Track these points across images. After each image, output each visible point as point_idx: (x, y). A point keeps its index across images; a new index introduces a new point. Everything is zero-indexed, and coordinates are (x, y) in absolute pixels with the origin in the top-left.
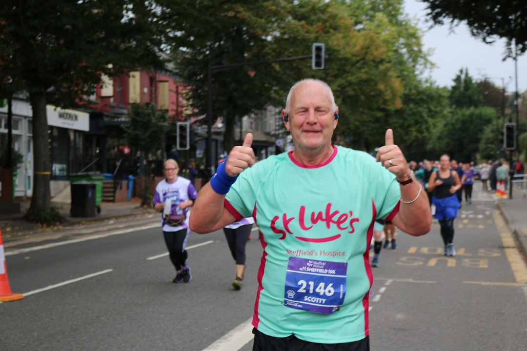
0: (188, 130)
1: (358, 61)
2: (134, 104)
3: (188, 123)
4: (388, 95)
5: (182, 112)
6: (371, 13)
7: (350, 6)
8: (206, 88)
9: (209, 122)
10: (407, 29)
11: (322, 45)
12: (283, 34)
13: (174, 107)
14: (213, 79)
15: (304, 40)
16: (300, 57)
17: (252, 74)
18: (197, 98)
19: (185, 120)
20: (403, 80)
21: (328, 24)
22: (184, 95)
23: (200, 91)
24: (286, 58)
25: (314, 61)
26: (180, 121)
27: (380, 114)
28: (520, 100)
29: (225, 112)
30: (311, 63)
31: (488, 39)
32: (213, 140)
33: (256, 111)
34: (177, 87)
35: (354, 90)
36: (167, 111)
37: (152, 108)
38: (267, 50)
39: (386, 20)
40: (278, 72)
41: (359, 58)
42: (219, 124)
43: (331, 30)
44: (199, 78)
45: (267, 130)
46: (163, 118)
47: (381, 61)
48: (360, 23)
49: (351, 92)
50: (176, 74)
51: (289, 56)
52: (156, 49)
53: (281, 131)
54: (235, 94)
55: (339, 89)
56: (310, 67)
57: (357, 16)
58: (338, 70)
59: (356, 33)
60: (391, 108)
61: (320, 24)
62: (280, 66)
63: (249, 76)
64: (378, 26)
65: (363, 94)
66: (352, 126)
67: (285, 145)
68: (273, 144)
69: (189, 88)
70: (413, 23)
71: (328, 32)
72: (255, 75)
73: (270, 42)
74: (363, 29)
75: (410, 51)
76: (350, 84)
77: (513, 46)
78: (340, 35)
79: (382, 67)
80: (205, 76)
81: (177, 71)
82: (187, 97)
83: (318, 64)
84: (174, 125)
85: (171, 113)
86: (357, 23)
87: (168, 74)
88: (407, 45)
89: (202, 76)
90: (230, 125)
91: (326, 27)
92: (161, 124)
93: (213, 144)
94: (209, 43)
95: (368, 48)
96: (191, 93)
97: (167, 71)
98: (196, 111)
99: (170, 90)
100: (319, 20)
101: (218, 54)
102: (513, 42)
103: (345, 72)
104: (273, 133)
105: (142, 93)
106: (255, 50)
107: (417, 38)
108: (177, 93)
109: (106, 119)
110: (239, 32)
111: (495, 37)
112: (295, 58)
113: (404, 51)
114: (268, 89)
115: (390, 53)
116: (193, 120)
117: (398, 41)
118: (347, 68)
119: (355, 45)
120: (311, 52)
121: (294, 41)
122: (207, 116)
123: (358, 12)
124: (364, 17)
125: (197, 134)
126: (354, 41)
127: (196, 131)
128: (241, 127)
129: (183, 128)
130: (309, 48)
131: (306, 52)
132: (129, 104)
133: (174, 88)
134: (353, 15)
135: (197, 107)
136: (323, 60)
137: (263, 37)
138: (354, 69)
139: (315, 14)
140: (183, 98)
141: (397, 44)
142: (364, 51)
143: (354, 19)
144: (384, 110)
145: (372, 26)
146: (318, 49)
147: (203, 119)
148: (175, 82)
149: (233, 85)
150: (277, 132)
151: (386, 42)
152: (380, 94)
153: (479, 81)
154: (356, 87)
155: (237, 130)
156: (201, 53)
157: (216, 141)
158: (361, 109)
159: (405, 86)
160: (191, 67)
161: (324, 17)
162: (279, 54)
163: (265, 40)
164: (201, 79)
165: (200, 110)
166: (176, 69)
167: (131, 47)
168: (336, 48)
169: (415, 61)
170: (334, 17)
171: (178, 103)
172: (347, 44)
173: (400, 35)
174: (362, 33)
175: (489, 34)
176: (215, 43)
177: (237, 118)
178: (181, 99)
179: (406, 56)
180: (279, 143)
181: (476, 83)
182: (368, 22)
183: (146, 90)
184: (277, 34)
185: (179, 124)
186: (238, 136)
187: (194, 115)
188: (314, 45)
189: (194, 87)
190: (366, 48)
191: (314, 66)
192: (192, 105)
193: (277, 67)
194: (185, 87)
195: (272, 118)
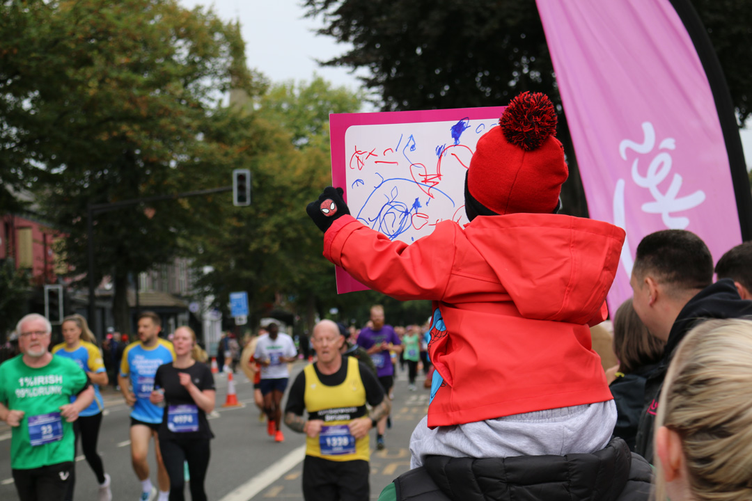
0: (61, 296)
1: (301, 191)
3: (60, 288)
5: (52, 271)
6: (318, 122)
7: (287, 113)
8: (85, 236)
9: (92, 283)
11: (246, 172)
12: (193, 158)
13: (41, 265)
14: (95, 223)
15: (221, 166)
16: (216, 189)
17: (150, 213)
18: (74, 251)
19: (57, 283)
21: (254, 143)
22: (55, 247)
23: (77, 241)
24: (197, 192)
25: (235, 194)
26: (49, 283)
29: (113, 268)
30: (232, 197)
32: (98, 308)
33: (159, 266)
34: (44, 236)
35: (296, 230)
36: (30, 270)
37: (8, 268)
38: (170, 180)
40: (187, 211)
41: (301, 186)
42: (107, 286)
43: (259, 151)
44: (74, 221)
45: (177, 290)
46: (24, 281)
48: (303, 136)
49: (291, 234)
50: (43, 217)
51: (202, 189)
52: (10, 188)
53: (196, 291)
54: (127, 243)
55: (275, 230)
56: (231, 202)
57: (297, 127)
58: (274, 203)
59: (297, 150)
61: (243, 143)
62: (190, 202)
63: (145, 217)
65: (309, 235)
66: (297, 280)
67: (202, 311)
68: (184, 310)
69: (62, 236)
71: (255, 153)
72: (155, 216)
73: (174, 171)
74: (308, 145)
76: (291, 222)
78: (273, 155)
80: (84, 220)
81: (44, 213)
82: (59, 250)
83: (242, 198)
84: (42, 289)
85: (37, 273)
86: (298, 136)
87: (31, 217)
89: (79, 219)
90: (121, 285)
91: (251, 147)
92: (22, 289)
93: (98, 314)
94: (87, 173)
95: (313, 171)
96: (64, 244)
97: (29, 212)
98: (73, 268)
99: (35, 241)
100: (241, 137)
101: (101, 189)
103: (283, 205)
104: (184, 294)
106: (152, 181)
108: (45, 243)
110: (131, 157)
112: (209, 190)
114: (173, 236)
116: (68, 281)
118: (286, 201)
119: (295, 168)
120: (231, 182)
121: (207, 167)
122: (88, 276)
124: (307, 129)
125: (73, 302)
126: (293, 162)
127: (72, 298)
128: (137, 287)
129: (53, 295)
130: (228, 177)
131: (225, 181)
133: (40, 238)
134: (292, 126)
135: (74, 263)
136: (247, 193)
137: (164, 163)
138: (294, 202)
139: (236, 129)
140: (54, 251)
142: (307, 177)
143: (295, 131)
146: (241, 178)
147: (83, 280)
148: (41, 229)
149: (123, 231)
150: (191, 293)
154: (300, 227)
155: (131, 292)
156: (75, 188)
157: (103, 309)
158: (307, 257)
160: (63, 207)
161: (249, 133)
162: (187, 187)
163: (167, 167)
164: (77, 223)
165: (77, 268)
166: (42, 210)
168: (269, 173)
170: (262, 133)
171: (46, 259)
172: (285, 167)
174: (307, 150)
176: (96, 172)
177: (130, 277)
178: (50, 252)
180: (194, 307)
182: (314, 135)
184: (184, 158)
185: (47, 288)
186: (132, 302)
187: (70, 274)
188: (236, 173)
189: (69, 235)
190: (311, 173)
191: (236, 202)
192: (67, 261)
193: (185, 204)
194: (55, 236)
195: (182, 274)
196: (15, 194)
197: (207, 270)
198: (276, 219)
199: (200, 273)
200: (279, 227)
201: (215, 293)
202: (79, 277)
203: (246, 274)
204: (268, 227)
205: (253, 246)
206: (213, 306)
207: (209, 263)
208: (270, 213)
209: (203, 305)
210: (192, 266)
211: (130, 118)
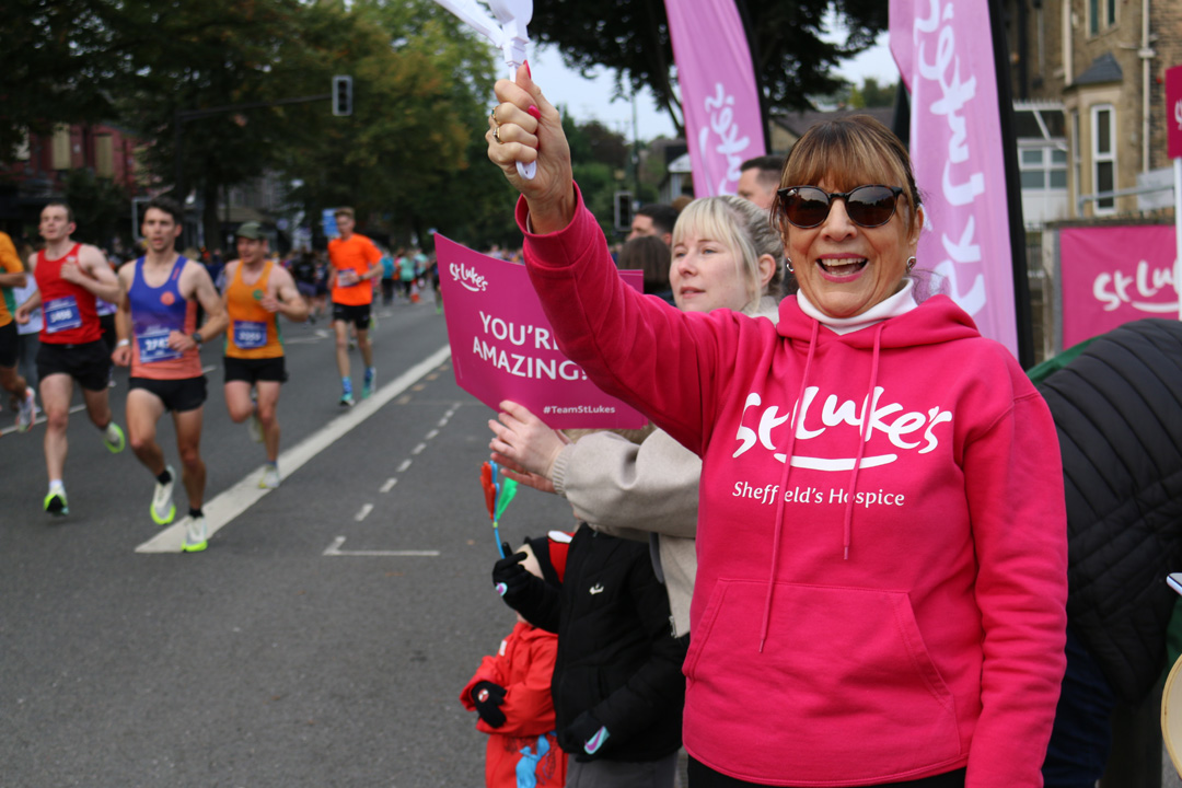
1: (400, 99)
2: (61, 172)
4: (446, 151)
5: (134, 182)
6: (417, 21)
7: (384, 11)
8: (172, 146)
9: (179, 195)
10: (472, 47)
11: (347, 79)
13: (122, 175)
14: (182, 132)
15: (319, 71)
16: (314, 97)
17: (240, 121)
18: (154, 159)
20: (470, 126)
21: (355, 47)
22: (138, 156)
23: (163, 150)
24: (293, 99)
25: (335, 103)
27: (435, 179)
28: (643, 154)
30: (332, 105)
31: (589, 73)
33: (249, 180)
34: (124, 144)
35: (395, 142)
36: (112, 180)
38: (264, 87)
39: (440, 32)
40: (281, 120)
41: (401, 94)
42: (191, 199)
43: (360, 55)
44: (161, 129)
45: (264, 206)
47: (436, 98)
48: (402, 36)
49: (391, 146)
50: (125, 124)
51: (298, 97)
53: (286, 207)
54: (217, 154)
55: (372, 141)
56: (330, 110)
57: (394, 26)
58: (371, 111)
59: (395, 53)
60: (453, 168)
61: (343, 47)
62: (285, 110)
63: (236, 125)
64: (429, 42)
65: (409, 148)
66: (394, 197)
67: (291, 230)
69: (146, 144)
70: (481, 38)
71: (355, 58)
72: (246, 124)
73: (268, 75)
74: (406, 46)
75: (479, 80)
76: (390, 134)
77: (626, 82)
78: (371, 59)
79: (438, 107)
80: (170, 127)
82: (143, 159)
83: (342, 108)
84: (128, 204)
85: (122, 185)
86: (397, 36)
88: (475, 72)
89: (165, 127)
90: (209, 199)
91: (352, 51)
95: (415, 78)
96: (147, 154)
98: (157, 179)
99: (114, 149)
100: (341, 40)
101: (190, 93)
102: (626, 74)
103: (380, 115)
104: (272, 210)
105: (73, 154)
106: (245, 87)
107: (489, 60)
108: (125, 151)
109: (22, 195)
111: (599, 68)
112: (305, 98)
113: (469, 79)
115: (450, 85)
117: (459, 63)
118: (384, 109)
119: (395, 74)
120: (331, 90)
121: (301, 72)
123: (397, 20)
124: (405, 28)
126: (393, 67)
128: (227, 202)
130: (328, 84)
131: (323, 89)
132: (52, 170)
133: (120, 145)
134: (390, 25)
135: (159, 173)
136: (349, 101)
137: (258, 68)
138: (394, 111)
139: (335, 32)
140: (136, 160)
141: (457, 70)
142: (408, 84)
143: (392, 30)
144: (441, 173)
145: (420, 41)
146: (342, 85)
148: (121, 136)
149: (213, 141)
150: (279, 209)
151: (443, 67)
152: (435, 148)
153: (584, 124)
154: (399, 139)
155: (222, 207)
158: (407, 172)
159: (472, 136)
160: (148, 113)
161: (350, 36)
162: (282, 94)
163: (261, 72)
164: (164, 130)
165: (164, 179)
167: (68, 91)
168: (368, 78)
169: (486, 95)
170: (364, 36)
171: (126, 167)
172: (383, 72)
173: (462, 55)
174: (405, 52)
175: (590, 65)
177: (221, 189)
178: (131, 161)
179: (473, 88)
180: (282, 225)
181: (581, 127)
182: (413, 36)
183: (78, 148)
184: (278, 61)
185: (136, 201)
186: (222, 217)
187: (154, 186)
188: (337, 79)
189: (154, 143)
190: (413, 79)
191: (336, 112)
192: (152, 172)
193: (280, 112)
194: (139, 144)
195: (269, 189)
196: (112, 101)
197: (297, 183)
198: (374, 130)
199: (288, 188)
200: (377, 139)
201: (306, 209)
202: (168, 189)
203: (342, 189)
204: (364, 138)
205: (349, 159)
206: (303, 225)
207: (299, 176)
208: (368, 122)
209: (291, 223)
210: (282, 179)
211: (233, 22)
